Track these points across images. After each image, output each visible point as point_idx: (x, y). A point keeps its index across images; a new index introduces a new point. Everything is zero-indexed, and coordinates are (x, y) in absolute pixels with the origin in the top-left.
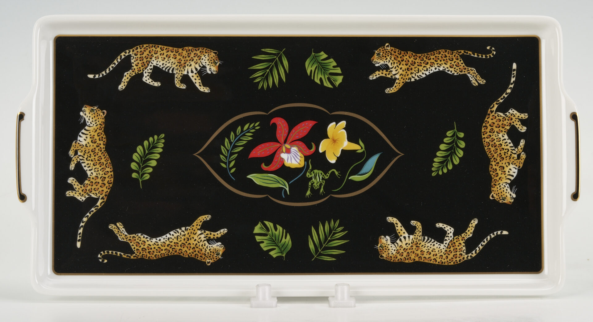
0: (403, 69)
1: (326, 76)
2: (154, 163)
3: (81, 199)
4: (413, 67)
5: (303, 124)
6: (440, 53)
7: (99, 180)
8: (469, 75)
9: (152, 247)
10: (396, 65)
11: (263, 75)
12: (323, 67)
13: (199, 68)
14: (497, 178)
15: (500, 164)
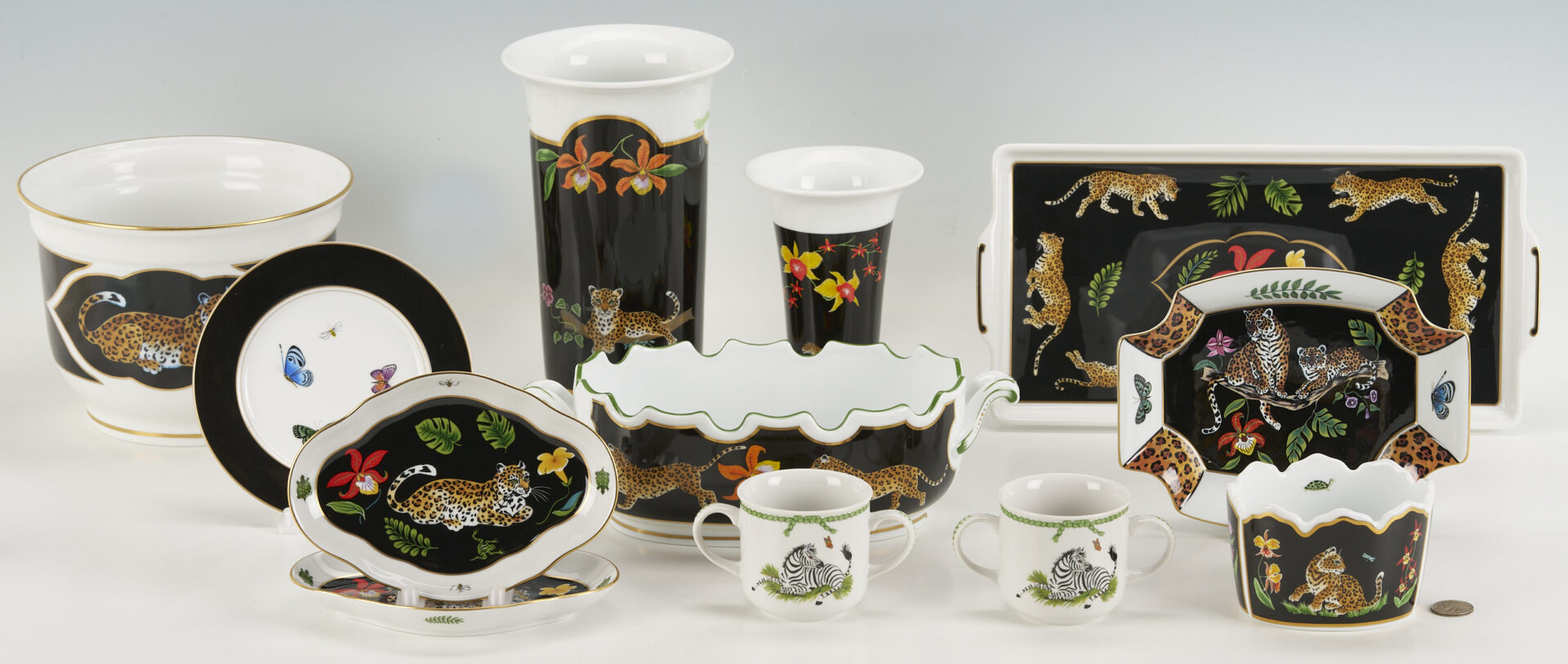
0: (1364, 197)
1: (1286, 204)
2: (1111, 291)
3: (1039, 326)
4: (1374, 195)
5: (1261, 252)
6: (1401, 181)
7: (1056, 308)
8: (1430, 204)
9: (1109, 375)
10: (1356, 193)
11: (1221, 203)
12: (1282, 195)
13: (1157, 195)
14: (1456, 309)
15: (1460, 295)
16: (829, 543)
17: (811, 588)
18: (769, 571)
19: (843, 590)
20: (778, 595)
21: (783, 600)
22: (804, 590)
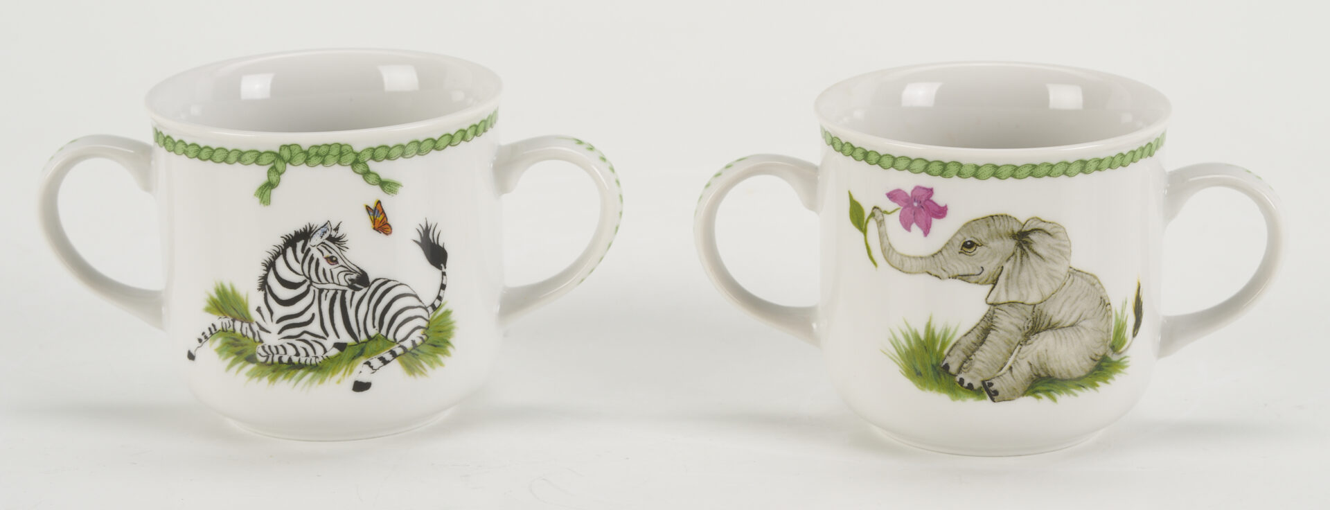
16: (380, 222)
17: (337, 345)
18: (225, 303)
19: (426, 349)
20: (251, 366)
21: (265, 380)
22: (319, 350)
